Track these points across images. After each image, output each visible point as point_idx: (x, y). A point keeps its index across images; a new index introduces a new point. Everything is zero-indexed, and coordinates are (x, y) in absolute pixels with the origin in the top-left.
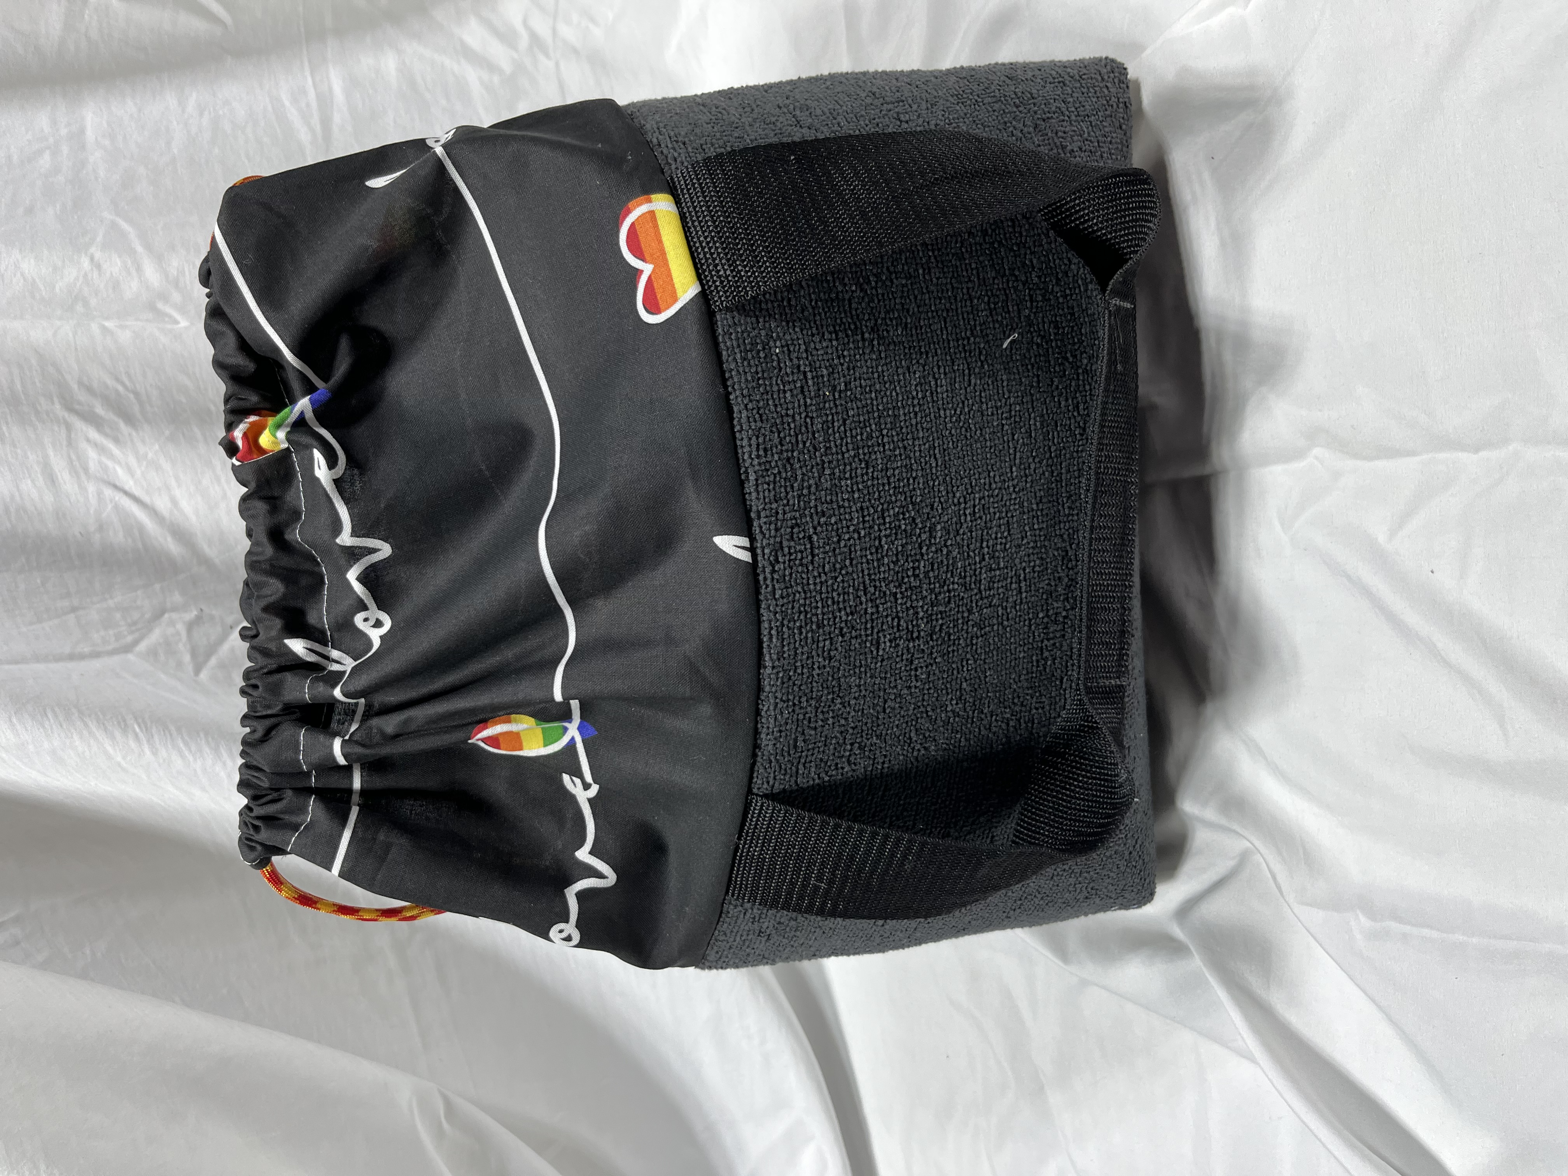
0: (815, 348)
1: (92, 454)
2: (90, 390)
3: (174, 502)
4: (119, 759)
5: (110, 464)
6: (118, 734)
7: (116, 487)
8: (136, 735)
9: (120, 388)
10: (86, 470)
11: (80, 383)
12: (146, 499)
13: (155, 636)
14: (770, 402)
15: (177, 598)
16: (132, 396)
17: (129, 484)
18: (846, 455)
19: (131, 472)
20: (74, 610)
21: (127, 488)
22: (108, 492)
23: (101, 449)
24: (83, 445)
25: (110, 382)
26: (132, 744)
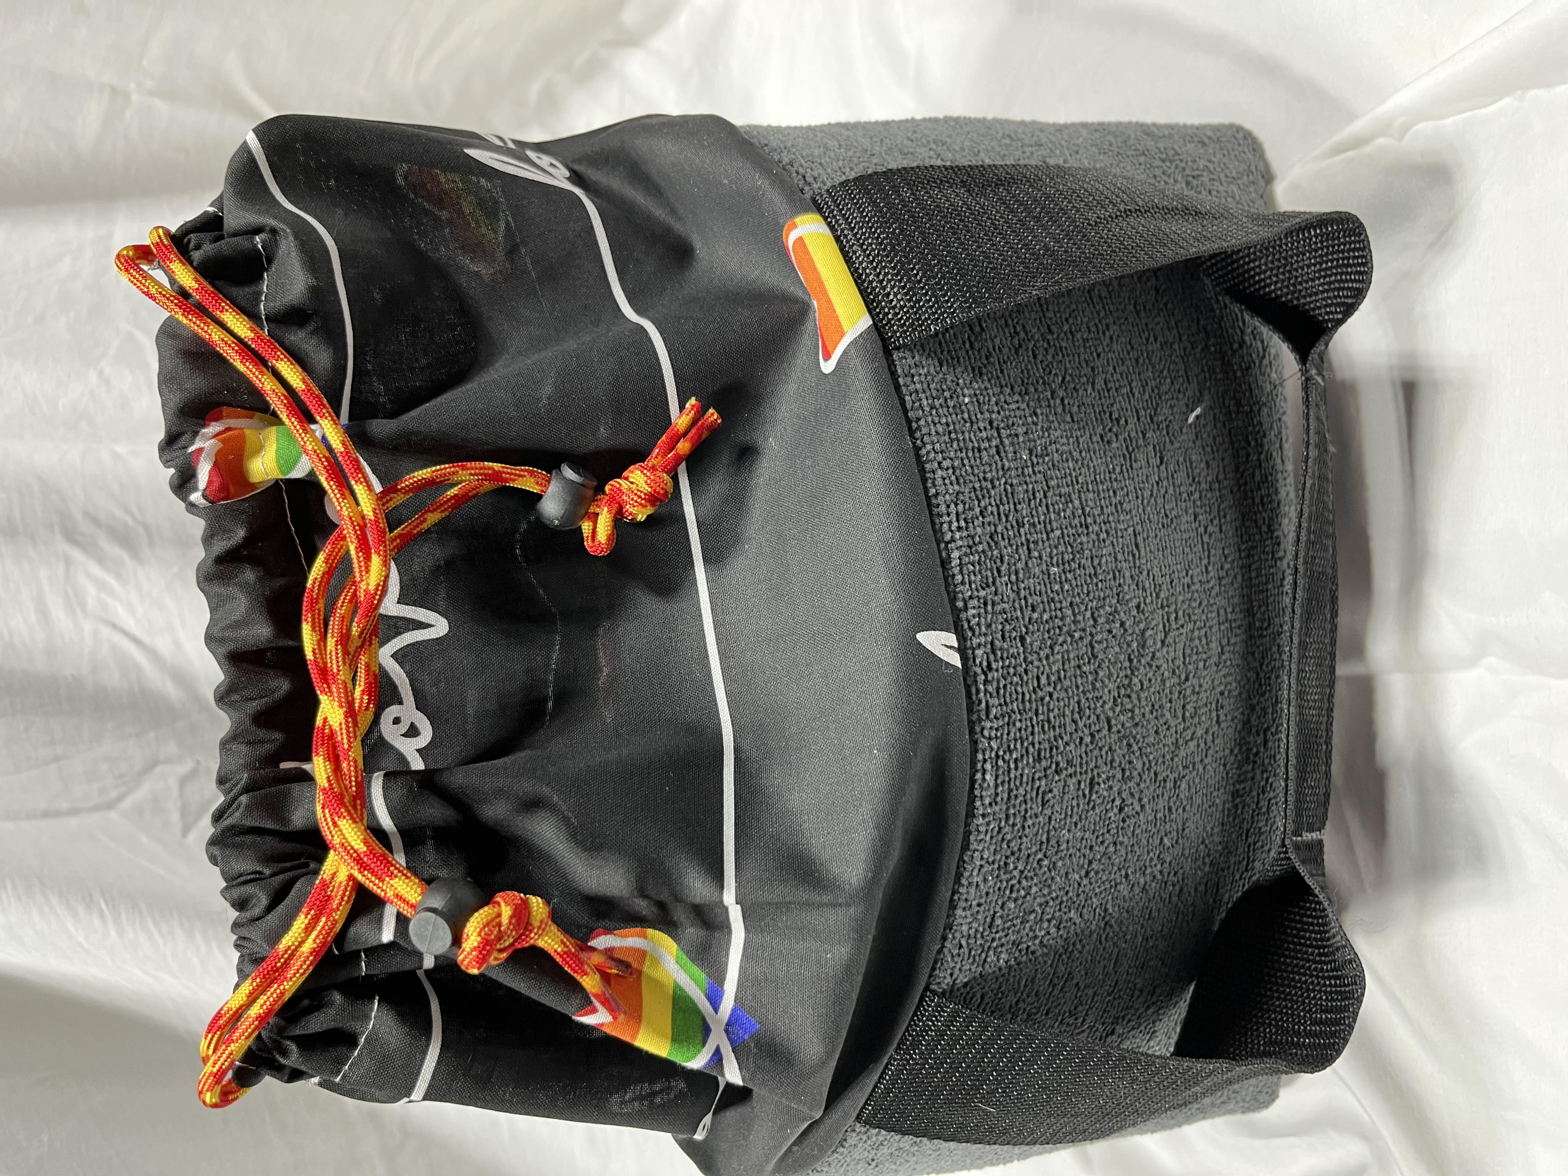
0: (1005, 402)
1: (91, 590)
2: (95, 521)
3: (177, 644)
4: (81, 939)
5: (110, 601)
6: (81, 910)
7: (115, 627)
8: (101, 912)
9: (129, 520)
10: (83, 607)
11: (86, 514)
12: (146, 639)
13: (143, 792)
14: (966, 462)
15: (172, 748)
16: (141, 529)
17: (130, 624)
18: (1052, 535)
19: (131, 610)
20: (57, 759)
21: (127, 627)
22: (106, 632)
23: (102, 586)
24: (81, 579)
25: (118, 513)
26: (97, 923)
